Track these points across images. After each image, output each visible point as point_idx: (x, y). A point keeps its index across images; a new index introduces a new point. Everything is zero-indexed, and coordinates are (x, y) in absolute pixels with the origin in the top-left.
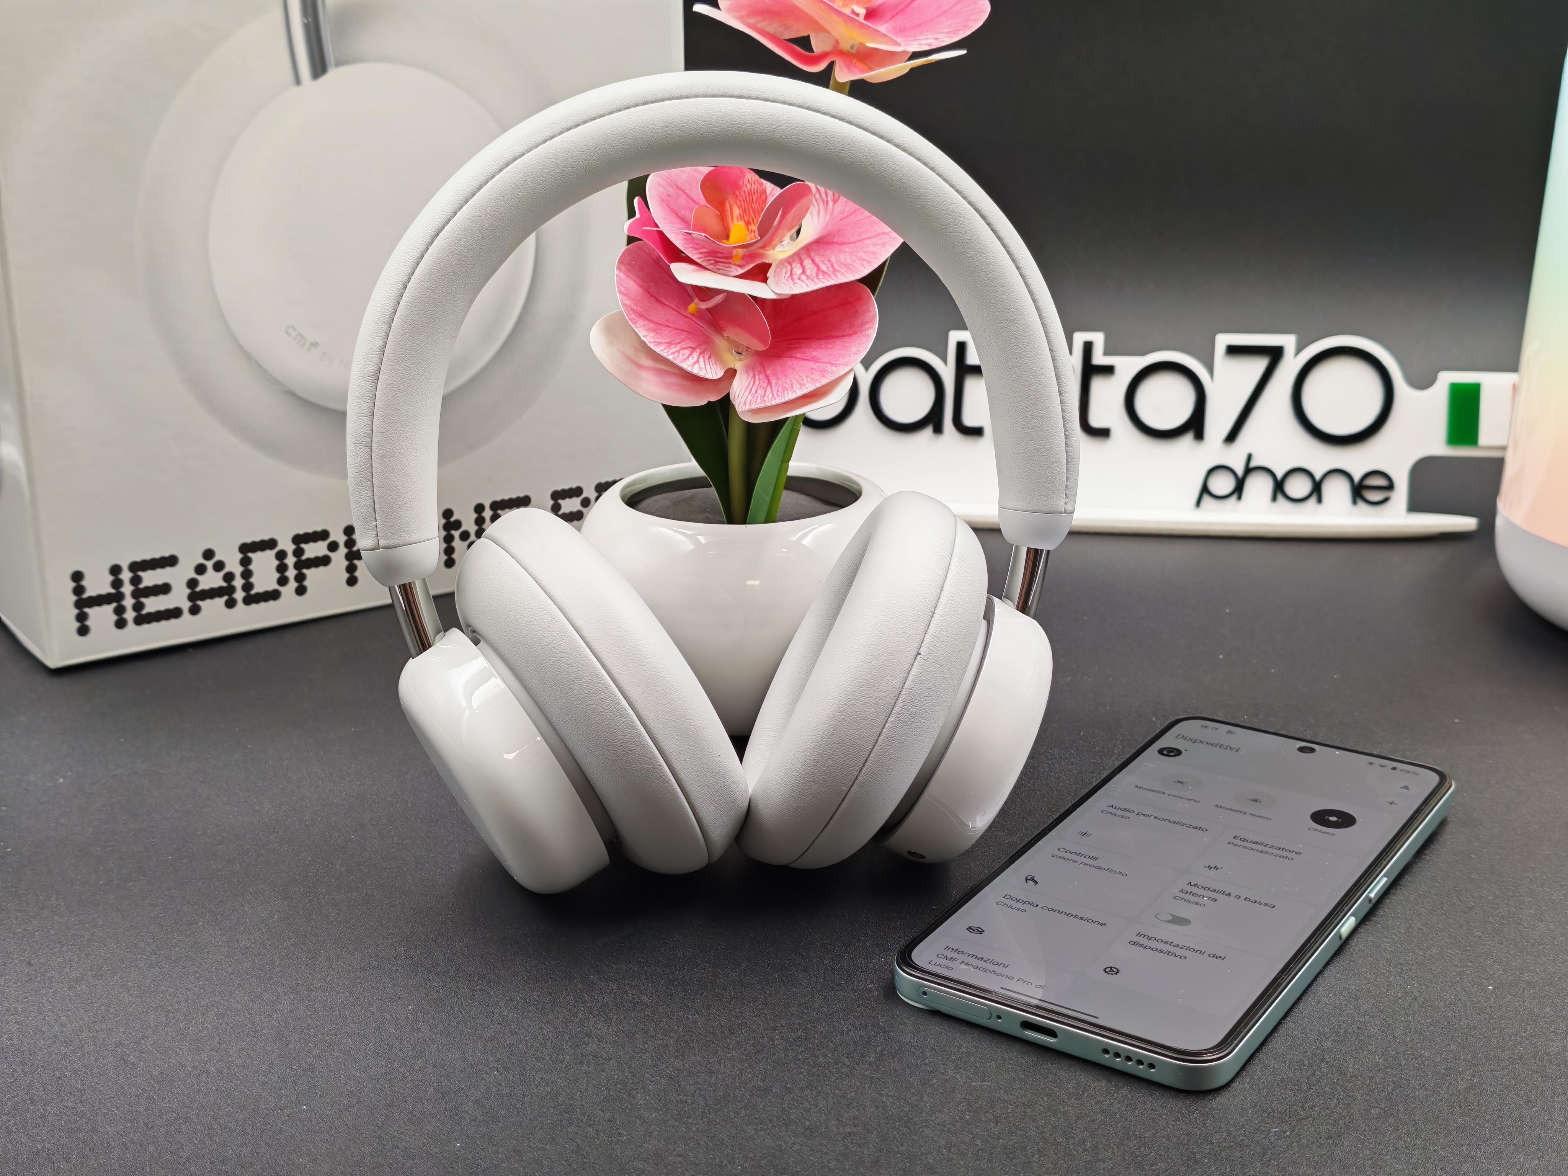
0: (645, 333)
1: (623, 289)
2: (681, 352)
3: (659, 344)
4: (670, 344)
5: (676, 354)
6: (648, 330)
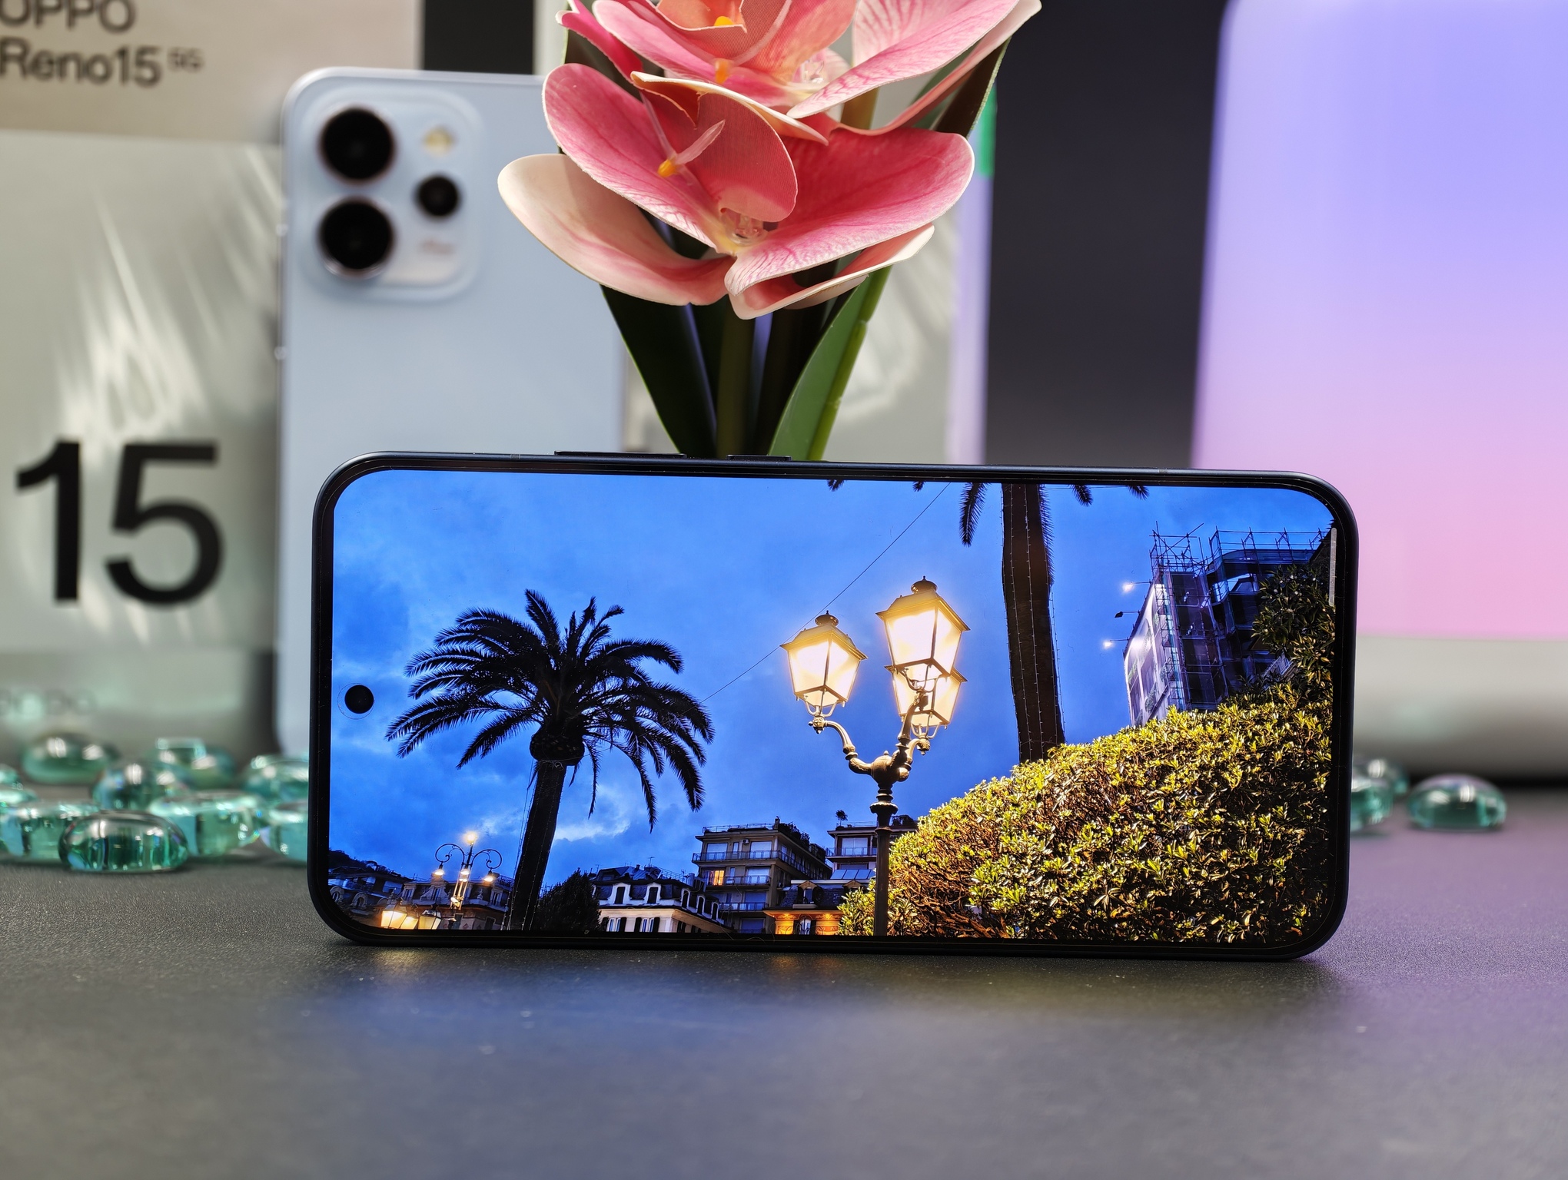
0: (589, 166)
1: (555, 111)
2: (649, 198)
3: (611, 181)
4: (629, 187)
5: (638, 196)
6: (593, 165)
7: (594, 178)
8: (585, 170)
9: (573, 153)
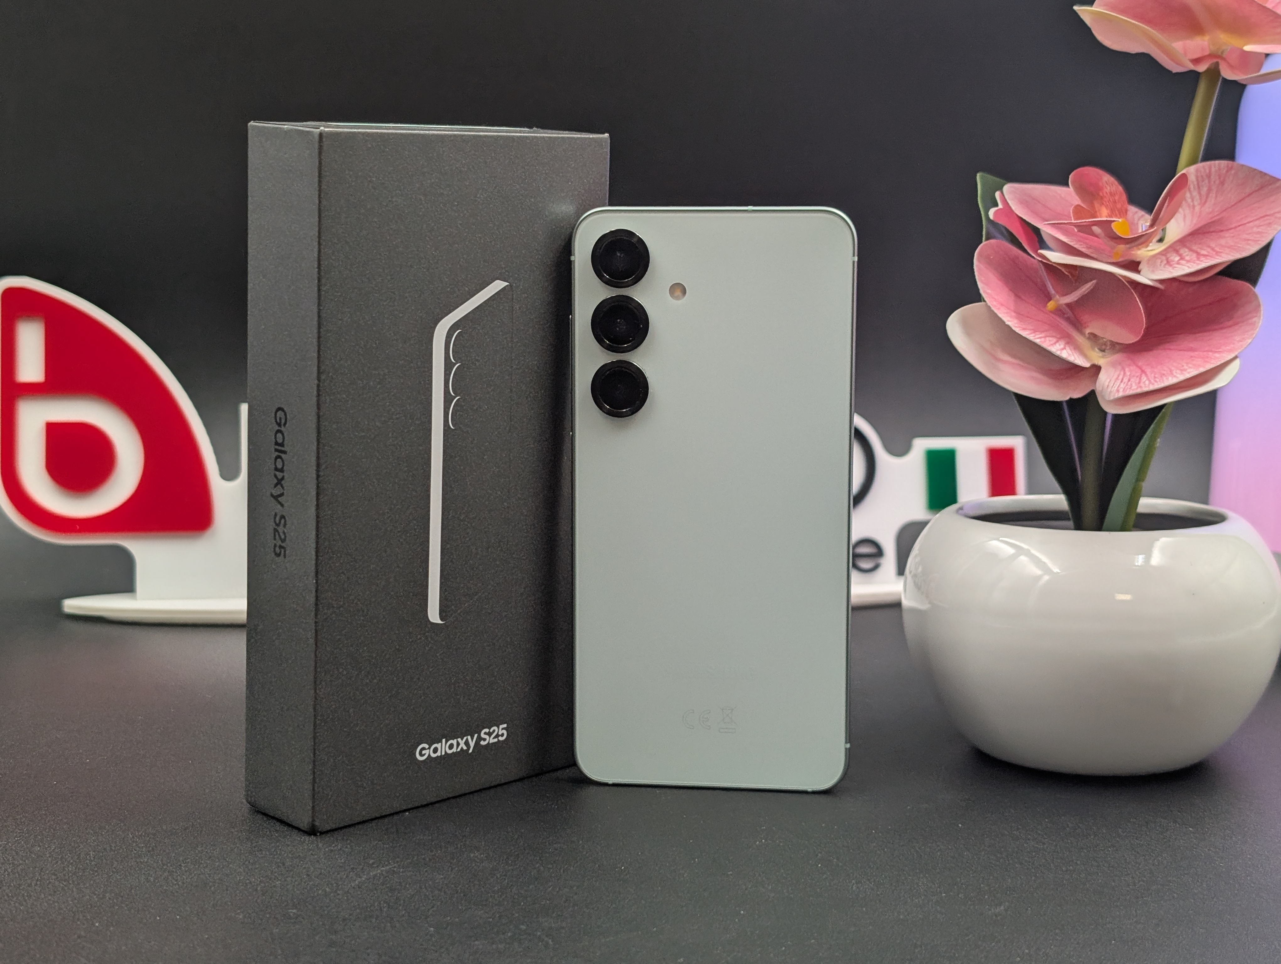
0: (1009, 318)
1: (983, 278)
5: (1042, 339)
7: (1014, 328)
8: (1007, 323)
9: (999, 309)
